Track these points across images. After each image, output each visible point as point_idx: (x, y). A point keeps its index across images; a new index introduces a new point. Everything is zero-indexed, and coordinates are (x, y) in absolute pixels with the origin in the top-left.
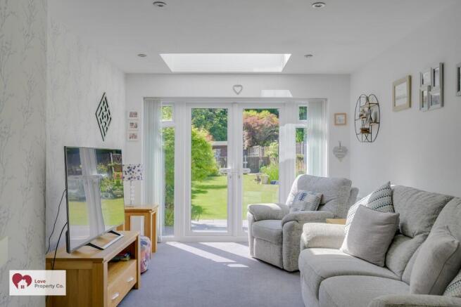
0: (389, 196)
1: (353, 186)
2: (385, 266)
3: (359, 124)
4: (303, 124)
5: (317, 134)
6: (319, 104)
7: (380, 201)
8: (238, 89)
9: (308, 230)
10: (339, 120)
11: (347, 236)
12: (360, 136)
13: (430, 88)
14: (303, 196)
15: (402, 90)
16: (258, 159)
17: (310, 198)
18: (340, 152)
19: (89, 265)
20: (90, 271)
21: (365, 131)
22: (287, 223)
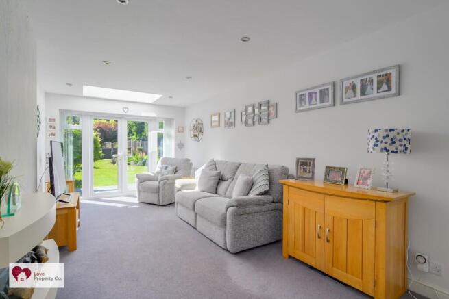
0: (214, 165)
1: (191, 162)
2: (216, 194)
3: (192, 133)
4: (162, 131)
5: (169, 136)
6: (170, 121)
7: (211, 167)
8: (126, 110)
9: (179, 183)
10: (181, 130)
11: (197, 184)
12: (193, 138)
13: (229, 119)
14: (166, 167)
15: (215, 118)
16: (111, 150)
17: (170, 168)
18: (180, 146)
19: (66, 212)
20: (67, 215)
21: (195, 136)
22: (162, 182)
